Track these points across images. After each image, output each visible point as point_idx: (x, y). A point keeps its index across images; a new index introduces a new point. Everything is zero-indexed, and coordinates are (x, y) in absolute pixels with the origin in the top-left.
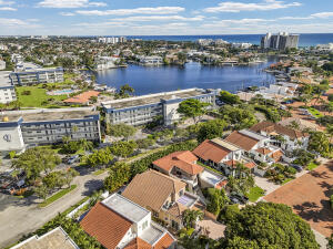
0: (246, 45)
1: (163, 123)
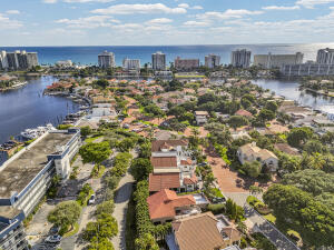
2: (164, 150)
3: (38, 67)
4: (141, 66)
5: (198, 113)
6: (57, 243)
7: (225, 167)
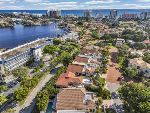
0: (40, 15)
1: (34, 61)
2: (86, 54)
3: (60, 16)
4: (104, 17)
5: (118, 39)
6: (16, 84)
7: (117, 69)
